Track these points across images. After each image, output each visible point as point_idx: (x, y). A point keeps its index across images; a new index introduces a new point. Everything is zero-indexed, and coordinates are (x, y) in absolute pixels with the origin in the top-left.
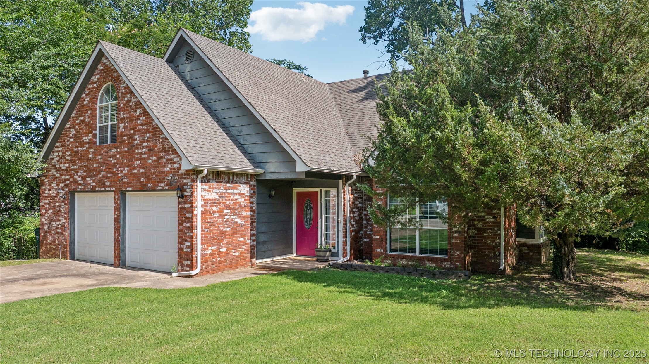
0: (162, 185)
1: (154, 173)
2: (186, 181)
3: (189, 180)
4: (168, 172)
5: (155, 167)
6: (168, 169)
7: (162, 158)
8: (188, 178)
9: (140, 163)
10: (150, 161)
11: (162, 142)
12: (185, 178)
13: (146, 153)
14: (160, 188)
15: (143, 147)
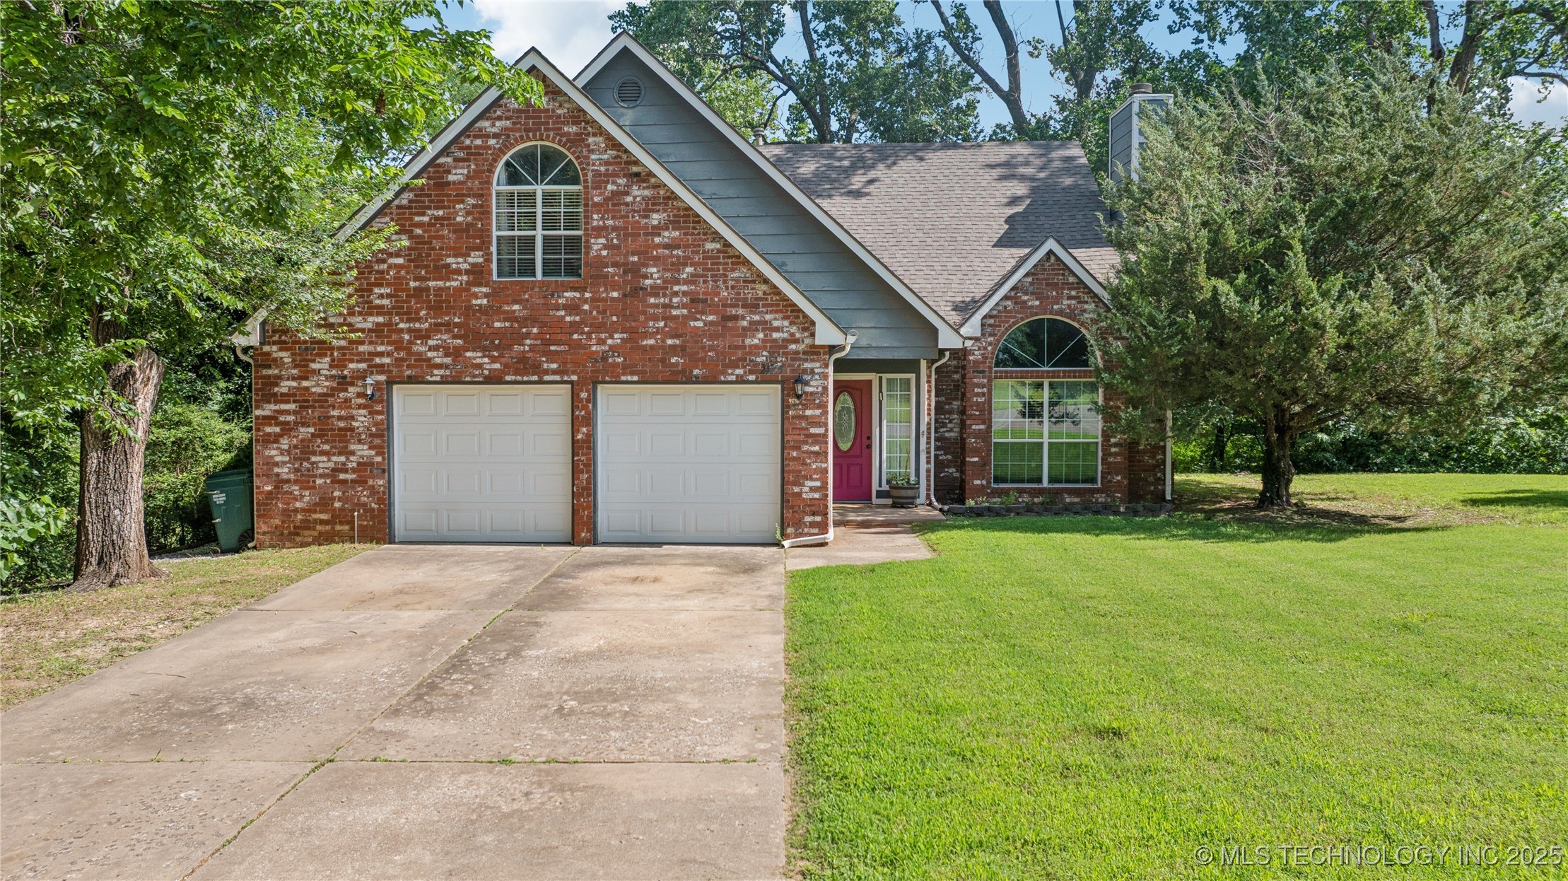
0: (739, 371)
1: (711, 348)
2: (807, 365)
3: (818, 365)
4: (756, 346)
5: (713, 337)
6: (756, 341)
7: (736, 318)
8: (813, 361)
9: (666, 326)
10: (700, 324)
11: (733, 287)
12: (806, 360)
13: (684, 306)
14: (734, 378)
15: (676, 294)
